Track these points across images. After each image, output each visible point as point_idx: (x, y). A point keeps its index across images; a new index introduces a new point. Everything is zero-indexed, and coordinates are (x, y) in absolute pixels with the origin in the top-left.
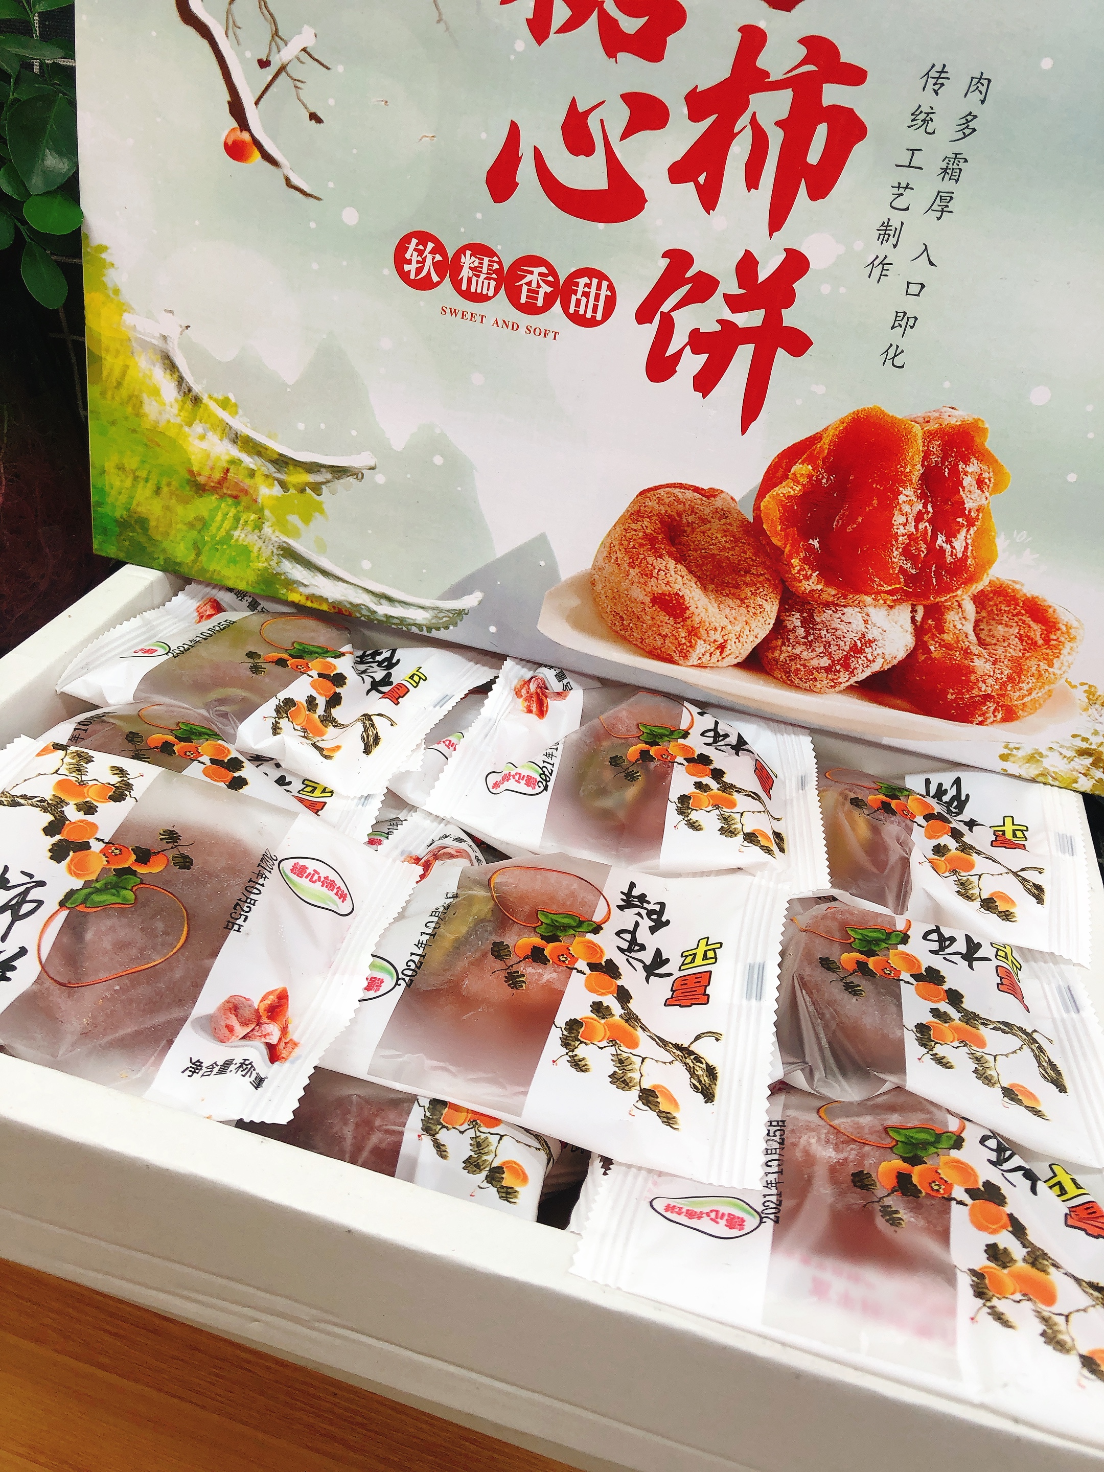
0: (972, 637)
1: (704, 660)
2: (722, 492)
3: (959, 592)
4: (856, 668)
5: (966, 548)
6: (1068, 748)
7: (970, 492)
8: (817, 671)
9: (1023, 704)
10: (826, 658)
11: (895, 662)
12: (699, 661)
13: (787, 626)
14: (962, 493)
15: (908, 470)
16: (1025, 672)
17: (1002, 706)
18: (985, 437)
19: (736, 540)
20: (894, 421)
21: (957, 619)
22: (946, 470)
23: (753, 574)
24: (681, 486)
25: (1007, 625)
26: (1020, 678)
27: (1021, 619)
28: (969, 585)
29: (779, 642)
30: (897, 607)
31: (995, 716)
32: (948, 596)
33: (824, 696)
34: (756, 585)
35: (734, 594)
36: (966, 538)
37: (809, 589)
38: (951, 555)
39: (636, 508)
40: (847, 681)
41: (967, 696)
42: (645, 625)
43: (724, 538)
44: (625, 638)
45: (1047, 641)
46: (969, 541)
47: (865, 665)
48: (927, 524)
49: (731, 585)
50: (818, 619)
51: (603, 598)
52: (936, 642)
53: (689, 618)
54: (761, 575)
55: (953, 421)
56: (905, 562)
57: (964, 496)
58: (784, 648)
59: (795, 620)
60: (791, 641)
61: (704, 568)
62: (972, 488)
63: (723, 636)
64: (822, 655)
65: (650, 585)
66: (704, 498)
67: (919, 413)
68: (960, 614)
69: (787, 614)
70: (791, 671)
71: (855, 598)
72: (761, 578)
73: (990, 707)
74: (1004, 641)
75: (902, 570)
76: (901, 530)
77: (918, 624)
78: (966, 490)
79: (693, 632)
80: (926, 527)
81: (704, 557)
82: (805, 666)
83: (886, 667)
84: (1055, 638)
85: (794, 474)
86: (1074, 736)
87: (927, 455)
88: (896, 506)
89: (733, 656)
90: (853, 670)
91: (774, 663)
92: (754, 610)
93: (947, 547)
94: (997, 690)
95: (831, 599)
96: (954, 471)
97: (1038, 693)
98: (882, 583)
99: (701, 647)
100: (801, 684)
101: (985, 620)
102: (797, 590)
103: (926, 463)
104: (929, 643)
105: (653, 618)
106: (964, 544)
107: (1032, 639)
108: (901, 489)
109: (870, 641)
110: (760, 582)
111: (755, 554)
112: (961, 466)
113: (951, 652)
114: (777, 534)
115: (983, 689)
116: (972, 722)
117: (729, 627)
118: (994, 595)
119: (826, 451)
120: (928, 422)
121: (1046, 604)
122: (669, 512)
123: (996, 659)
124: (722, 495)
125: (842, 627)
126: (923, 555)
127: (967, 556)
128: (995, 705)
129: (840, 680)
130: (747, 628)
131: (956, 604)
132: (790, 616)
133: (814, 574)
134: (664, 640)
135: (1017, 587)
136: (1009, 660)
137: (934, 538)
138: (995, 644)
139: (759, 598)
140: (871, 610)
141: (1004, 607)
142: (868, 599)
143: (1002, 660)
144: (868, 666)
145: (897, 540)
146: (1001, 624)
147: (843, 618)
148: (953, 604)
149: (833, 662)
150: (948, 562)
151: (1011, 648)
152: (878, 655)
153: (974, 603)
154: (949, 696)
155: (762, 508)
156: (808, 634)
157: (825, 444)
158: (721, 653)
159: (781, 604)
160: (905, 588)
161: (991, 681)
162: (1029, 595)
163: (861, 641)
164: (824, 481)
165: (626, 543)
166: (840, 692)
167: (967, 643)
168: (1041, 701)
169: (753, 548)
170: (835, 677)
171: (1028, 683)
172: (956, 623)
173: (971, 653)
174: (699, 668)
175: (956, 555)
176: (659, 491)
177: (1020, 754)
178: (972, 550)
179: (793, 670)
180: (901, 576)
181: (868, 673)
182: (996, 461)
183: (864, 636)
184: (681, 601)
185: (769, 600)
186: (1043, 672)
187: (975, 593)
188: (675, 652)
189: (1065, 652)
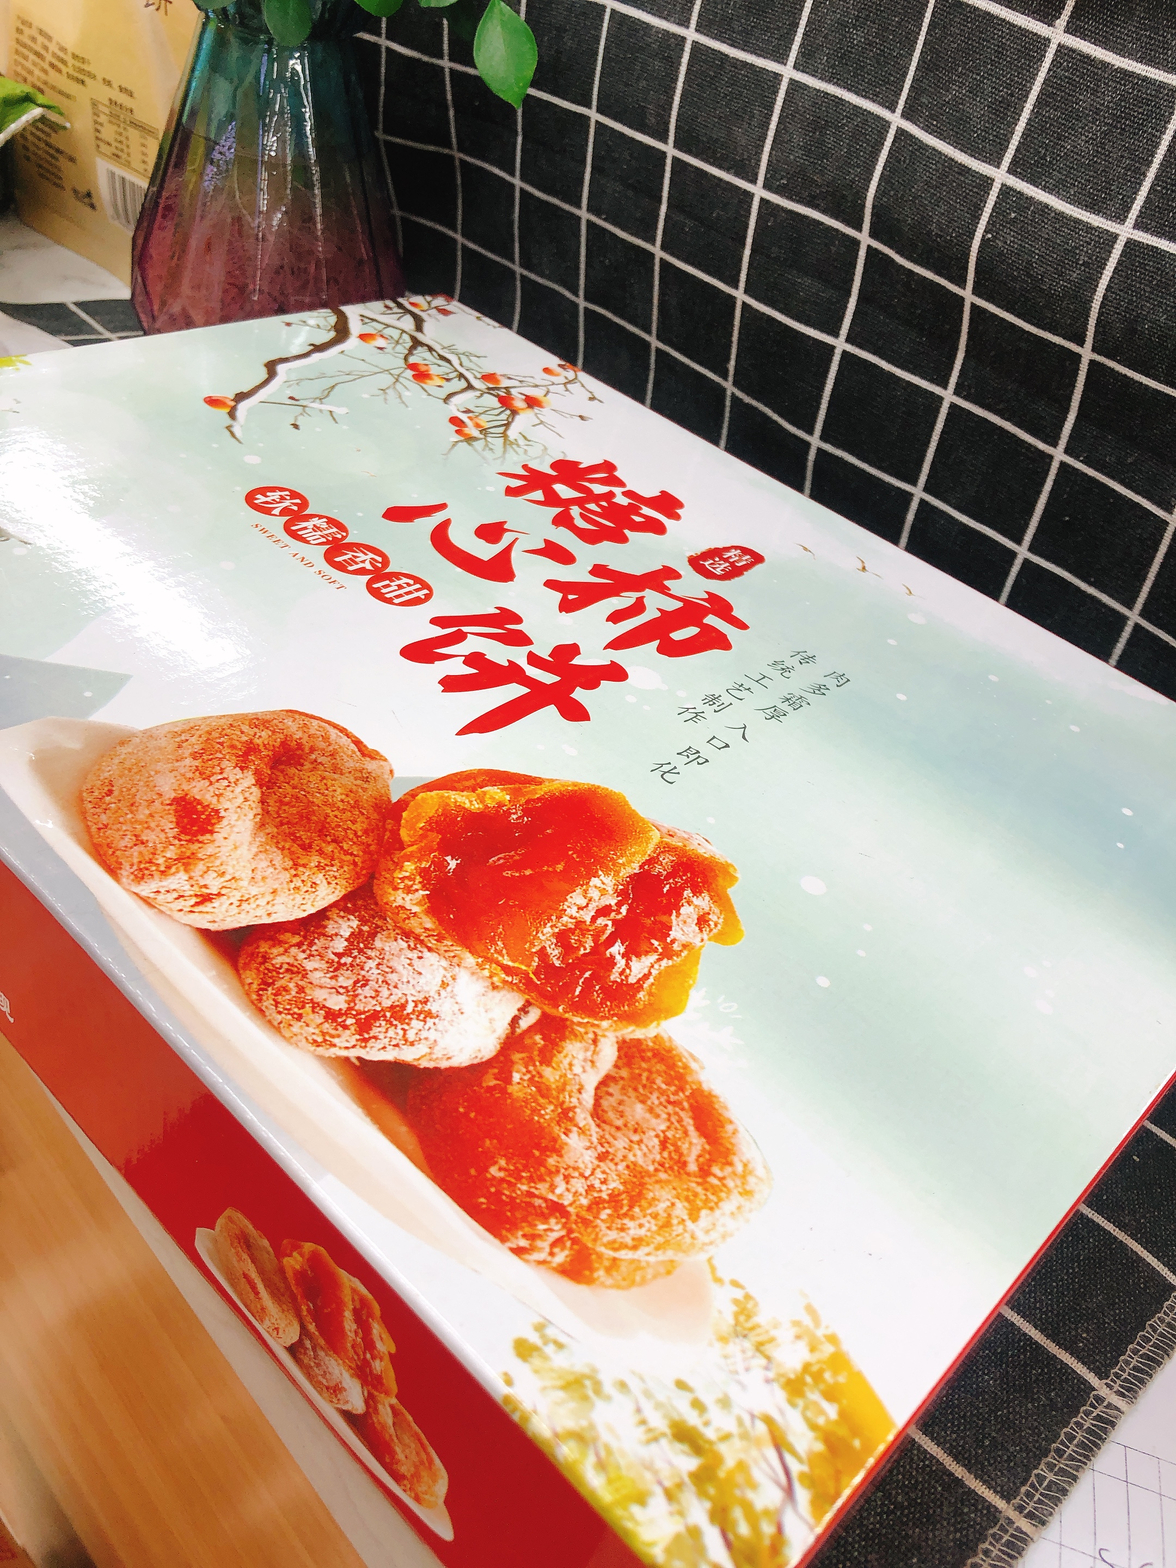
0: (588, 1098)
1: (160, 897)
2: (386, 760)
3: (605, 1024)
4: (376, 1038)
5: (646, 977)
6: (658, 1406)
7: (685, 922)
8: (313, 1008)
9: (615, 1259)
10: (344, 998)
11: (444, 1064)
12: (152, 895)
13: (325, 927)
14: (673, 917)
15: (620, 861)
16: (644, 1203)
17: (575, 1241)
18: (731, 885)
19: (357, 805)
20: (633, 814)
21: (581, 1056)
22: (668, 886)
23: (342, 848)
24: (343, 730)
25: (651, 1110)
26: (631, 1207)
27: (676, 1113)
28: (624, 1023)
29: (296, 939)
30: (503, 993)
31: (552, 1254)
32: (586, 1020)
33: (291, 1049)
34: (333, 859)
35: (292, 853)
36: (652, 966)
37: (399, 902)
38: (621, 973)
39: (268, 717)
40: (347, 1048)
41: (524, 1188)
42: (130, 816)
43: (343, 797)
44: (83, 814)
45: (704, 1172)
46: (654, 972)
47: (394, 1042)
48: (610, 923)
49: (300, 843)
50: (378, 943)
51: (116, 761)
52: (529, 1072)
53: (200, 842)
54: (352, 854)
55: (701, 851)
56: (553, 946)
57: (674, 922)
58: (294, 950)
59: (345, 927)
60: (314, 948)
61: (284, 808)
62: (689, 921)
63: (223, 887)
64: (341, 990)
65: (194, 784)
66: (358, 753)
67: (668, 823)
68: (589, 1054)
69: (342, 914)
70: (273, 983)
71: (454, 948)
72: (348, 858)
73: (551, 1230)
74: (635, 1131)
75: (542, 953)
76: (573, 911)
77: (518, 1031)
78: (681, 917)
79: (186, 861)
80: (606, 925)
81: (297, 798)
82: (301, 990)
83: (424, 1064)
84: (719, 1174)
85: (485, 793)
86: (681, 1385)
87: (651, 861)
88: (582, 886)
89: (210, 917)
90: (370, 1038)
91: (260, 959)
92: (299, 884)
93: (621, 962)
94: (581, 1206)
95: (418, 931)
96: (677, 893)
97: (648, 1254)
98: (504, 951)
99: (178, 881)
100: (271, 1012)
101: (621, 1082)
102: (382, 895)
103: (646, 867)
104: (516, 1067)
105: (151, 815)
106: (646, 971)
107: (681, 1155)
108: (600, 873)
109: (429, 1014)
110: (342, 861)
111: (366, 832)
112: (687, 893)
113: (541, 1100)
114: (412, 827)
115: (558, 1191)
116: (503, 1240)
117: (244, 883)
118: (655, 1055)
119: (538, 796)
120: (670, 835)
121: (727, 1114)
122: (304, 741)
123: (607, 1152)
124: (382, 763)
125: (405, 972)
126: (582, 952)
127: (642, 987)
128: (563, 1233)
129: (336, 1041)
130: (269, 898)
131: (591, 1036)
132: (343, 917)
133: (422, 893)
134: (135, 845)
135: (693, 1065)
136: (628, 1167)
137: (610, 942)
138: (618, 1128)
139: (321, 876)
140: (463, 976)
141: (659, 1081)
142: (470, 960)
143: (617, 1160)
144: (397, 1045)
145: (559, 917)
146: (643, 1102)
147: (416, 963)
148: (586, 1033)
149: (350, 1009)
150: (612, 978)
151: (641, 1149)
152: (426, 1039)
153: (619, 1049)
154: (494, 1171)
155: (419, 797)
156: (347, 953)
157: (540, 791)
158: (197, 904)
159: (345, 898)
160: (532, 976)
161: (579, 1185)
162: (705, 1087)
163: (416, 1006)
164: (514, 817)
165: (217, 735)
166: (321, 1058)
167: (574, 1100)
168: (650, 1273)
169: (370, 824)
170: (333, 1032)
171: (641, 1226)
172: (575, 1062)
173: (571, 1120)
174: (141, 903)
175: (627, 977)
176: (312, 720)
177: (559, 1360)
178: (653, 984)
179: (278, 984)
180: (536, 959)
181: (390, 1055)
182: (734, 912)
183: (426, 1001)
184: (213, 821)
185: (333, 885)
186: (675, 1221)
187: (628, 1037)
188: (132, 865)
189: (728, 1206)
